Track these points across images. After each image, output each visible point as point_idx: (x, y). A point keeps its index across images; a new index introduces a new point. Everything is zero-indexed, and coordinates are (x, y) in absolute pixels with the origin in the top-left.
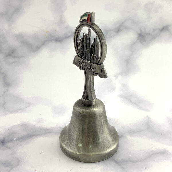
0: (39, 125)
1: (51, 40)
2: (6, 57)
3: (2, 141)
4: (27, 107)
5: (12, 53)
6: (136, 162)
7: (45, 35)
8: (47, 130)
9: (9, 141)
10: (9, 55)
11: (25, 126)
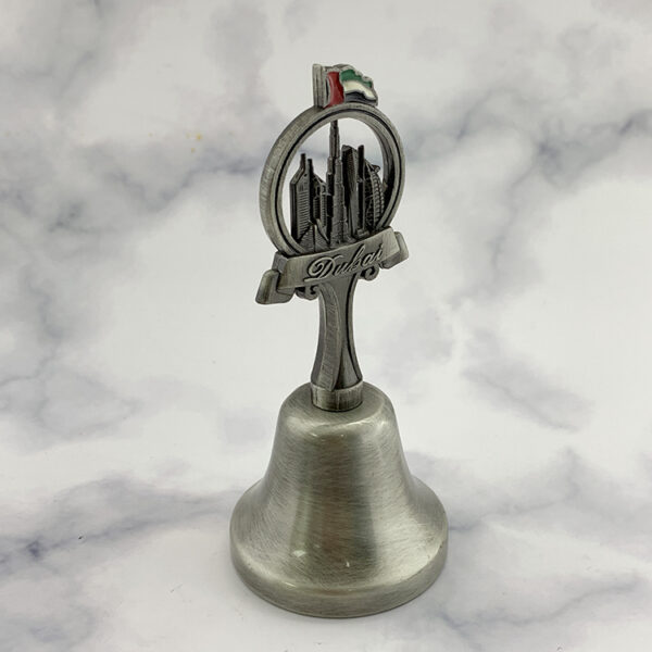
0: (167, 486)
1: (215, 170)
2: (51, 230)
3: (30, 546)
4: (125, 418)
5: (72, 215)
6: (527, 622)
7: (193, 151)
8: (198, 501)
9: (56, 546)
10: (60, 224)
11: (115, 488)
